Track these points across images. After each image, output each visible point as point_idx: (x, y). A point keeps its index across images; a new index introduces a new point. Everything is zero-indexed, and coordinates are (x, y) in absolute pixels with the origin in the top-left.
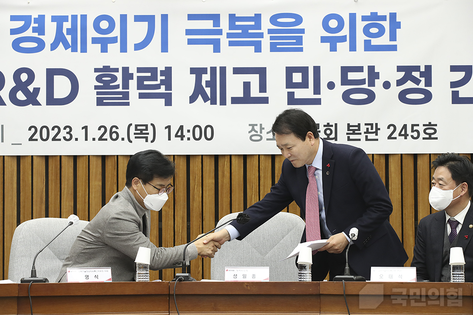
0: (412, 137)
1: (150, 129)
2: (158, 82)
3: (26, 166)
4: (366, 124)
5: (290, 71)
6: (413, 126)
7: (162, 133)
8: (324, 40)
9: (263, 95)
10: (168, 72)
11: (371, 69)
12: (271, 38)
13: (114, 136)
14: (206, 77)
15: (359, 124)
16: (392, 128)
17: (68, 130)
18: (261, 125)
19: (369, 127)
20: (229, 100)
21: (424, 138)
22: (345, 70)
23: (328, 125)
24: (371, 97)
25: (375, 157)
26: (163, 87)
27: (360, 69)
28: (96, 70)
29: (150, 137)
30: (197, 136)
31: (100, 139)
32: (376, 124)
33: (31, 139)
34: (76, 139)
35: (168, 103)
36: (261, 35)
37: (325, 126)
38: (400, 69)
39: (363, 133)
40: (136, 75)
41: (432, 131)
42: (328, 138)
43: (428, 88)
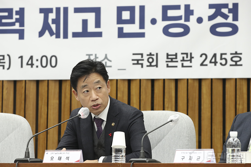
0: (221, 64)
1: (7, 59)
2: (14, 20)
4: (182, 54)
5: (120, 10)
6: (222, 54)
7: (16, 62)
9: (98, 30)
10: (21, 12)
11: (187, 7)
14: (52, 16)
15: (176, 54)
16: (204, 57)
18: (96, 55)
19: (185, 56)
20: (70, 35)
21: (231, 65)
22: (165, 9)
23: (150, 54)
24: (187, 30)
25: (189, 81)
26: (17, 24)
27: (177, 7)
29: (7, 66)
30: (44, 64)
32: (191, 54)
35: (22, 37)
37: (148, 55)
38: (211, 6)
39: (179, 61)
41: (238, 59)
42: (150, 66)
43: (235, 23)
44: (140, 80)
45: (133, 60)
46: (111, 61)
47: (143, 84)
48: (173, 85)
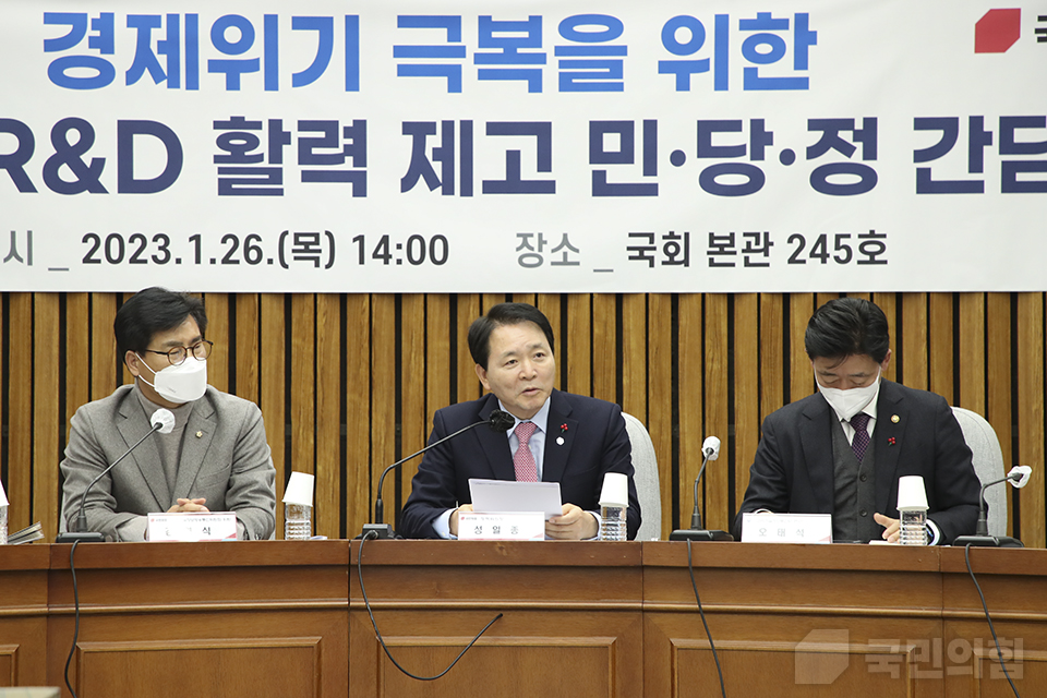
0: (837, 259)
1: (324, 242)
2: (340, 150)
3: (77, 312)
4: (745, 235)
5: (598, 129)
6: (838, 237)
7: (347, 250)
8: (664, 67)
9: (544, 176)
10: (358, 130)
11: (757, 125)
12: (562, 64)
13: (253, 255)
14: (434, 141)
15: (732, 235)
16: (797, 242)
17: (161, 242)
18: (540, 235)
19: (753, 239)
20: (477, 186)
21: (860, 262)
22: (706, 128)
23: (672, 235)
24: (757, 181)
25: (763, 298)
26: (349, 160)
27: (735, 126)
28: (218, 125)
29: (324, 258)
30: (416, 256)
31: (226, 260)
32: (766, 235)
33: (87, 260)
34: (178, 261)
35: (360, 190)
36: (542, 59)
37: (664, 237)
38: (814, 125)
39: (739, 252)
40: (296, 135)
41: (877, 248)
42: (672, 262)
43: (868, 163)
44: (647, 295)
45: (629, 249)
46: (577, 251)
47: (654, 304)
48: (723, 307)
